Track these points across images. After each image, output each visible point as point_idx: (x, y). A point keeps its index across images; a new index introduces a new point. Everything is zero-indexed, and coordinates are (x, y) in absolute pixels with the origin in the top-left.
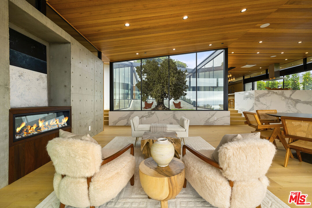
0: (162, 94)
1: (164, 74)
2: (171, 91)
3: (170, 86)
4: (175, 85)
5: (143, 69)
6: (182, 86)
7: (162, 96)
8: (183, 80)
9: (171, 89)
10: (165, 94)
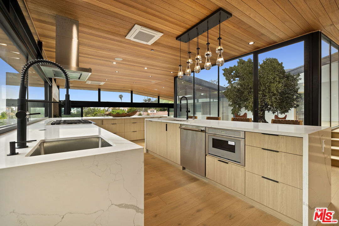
0: (263, 105)
1: (266, 79)
2: (275, 102)
3: (274, 95)
4: (282, 94)
5: (234, 72)
6: (293, 95)
7: (262, 107)
8: (293, 87)
9: (276, 99)
10: (267, 105)
